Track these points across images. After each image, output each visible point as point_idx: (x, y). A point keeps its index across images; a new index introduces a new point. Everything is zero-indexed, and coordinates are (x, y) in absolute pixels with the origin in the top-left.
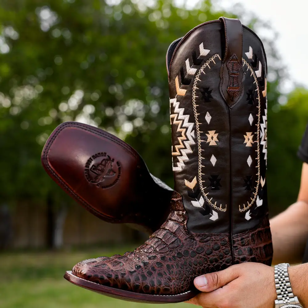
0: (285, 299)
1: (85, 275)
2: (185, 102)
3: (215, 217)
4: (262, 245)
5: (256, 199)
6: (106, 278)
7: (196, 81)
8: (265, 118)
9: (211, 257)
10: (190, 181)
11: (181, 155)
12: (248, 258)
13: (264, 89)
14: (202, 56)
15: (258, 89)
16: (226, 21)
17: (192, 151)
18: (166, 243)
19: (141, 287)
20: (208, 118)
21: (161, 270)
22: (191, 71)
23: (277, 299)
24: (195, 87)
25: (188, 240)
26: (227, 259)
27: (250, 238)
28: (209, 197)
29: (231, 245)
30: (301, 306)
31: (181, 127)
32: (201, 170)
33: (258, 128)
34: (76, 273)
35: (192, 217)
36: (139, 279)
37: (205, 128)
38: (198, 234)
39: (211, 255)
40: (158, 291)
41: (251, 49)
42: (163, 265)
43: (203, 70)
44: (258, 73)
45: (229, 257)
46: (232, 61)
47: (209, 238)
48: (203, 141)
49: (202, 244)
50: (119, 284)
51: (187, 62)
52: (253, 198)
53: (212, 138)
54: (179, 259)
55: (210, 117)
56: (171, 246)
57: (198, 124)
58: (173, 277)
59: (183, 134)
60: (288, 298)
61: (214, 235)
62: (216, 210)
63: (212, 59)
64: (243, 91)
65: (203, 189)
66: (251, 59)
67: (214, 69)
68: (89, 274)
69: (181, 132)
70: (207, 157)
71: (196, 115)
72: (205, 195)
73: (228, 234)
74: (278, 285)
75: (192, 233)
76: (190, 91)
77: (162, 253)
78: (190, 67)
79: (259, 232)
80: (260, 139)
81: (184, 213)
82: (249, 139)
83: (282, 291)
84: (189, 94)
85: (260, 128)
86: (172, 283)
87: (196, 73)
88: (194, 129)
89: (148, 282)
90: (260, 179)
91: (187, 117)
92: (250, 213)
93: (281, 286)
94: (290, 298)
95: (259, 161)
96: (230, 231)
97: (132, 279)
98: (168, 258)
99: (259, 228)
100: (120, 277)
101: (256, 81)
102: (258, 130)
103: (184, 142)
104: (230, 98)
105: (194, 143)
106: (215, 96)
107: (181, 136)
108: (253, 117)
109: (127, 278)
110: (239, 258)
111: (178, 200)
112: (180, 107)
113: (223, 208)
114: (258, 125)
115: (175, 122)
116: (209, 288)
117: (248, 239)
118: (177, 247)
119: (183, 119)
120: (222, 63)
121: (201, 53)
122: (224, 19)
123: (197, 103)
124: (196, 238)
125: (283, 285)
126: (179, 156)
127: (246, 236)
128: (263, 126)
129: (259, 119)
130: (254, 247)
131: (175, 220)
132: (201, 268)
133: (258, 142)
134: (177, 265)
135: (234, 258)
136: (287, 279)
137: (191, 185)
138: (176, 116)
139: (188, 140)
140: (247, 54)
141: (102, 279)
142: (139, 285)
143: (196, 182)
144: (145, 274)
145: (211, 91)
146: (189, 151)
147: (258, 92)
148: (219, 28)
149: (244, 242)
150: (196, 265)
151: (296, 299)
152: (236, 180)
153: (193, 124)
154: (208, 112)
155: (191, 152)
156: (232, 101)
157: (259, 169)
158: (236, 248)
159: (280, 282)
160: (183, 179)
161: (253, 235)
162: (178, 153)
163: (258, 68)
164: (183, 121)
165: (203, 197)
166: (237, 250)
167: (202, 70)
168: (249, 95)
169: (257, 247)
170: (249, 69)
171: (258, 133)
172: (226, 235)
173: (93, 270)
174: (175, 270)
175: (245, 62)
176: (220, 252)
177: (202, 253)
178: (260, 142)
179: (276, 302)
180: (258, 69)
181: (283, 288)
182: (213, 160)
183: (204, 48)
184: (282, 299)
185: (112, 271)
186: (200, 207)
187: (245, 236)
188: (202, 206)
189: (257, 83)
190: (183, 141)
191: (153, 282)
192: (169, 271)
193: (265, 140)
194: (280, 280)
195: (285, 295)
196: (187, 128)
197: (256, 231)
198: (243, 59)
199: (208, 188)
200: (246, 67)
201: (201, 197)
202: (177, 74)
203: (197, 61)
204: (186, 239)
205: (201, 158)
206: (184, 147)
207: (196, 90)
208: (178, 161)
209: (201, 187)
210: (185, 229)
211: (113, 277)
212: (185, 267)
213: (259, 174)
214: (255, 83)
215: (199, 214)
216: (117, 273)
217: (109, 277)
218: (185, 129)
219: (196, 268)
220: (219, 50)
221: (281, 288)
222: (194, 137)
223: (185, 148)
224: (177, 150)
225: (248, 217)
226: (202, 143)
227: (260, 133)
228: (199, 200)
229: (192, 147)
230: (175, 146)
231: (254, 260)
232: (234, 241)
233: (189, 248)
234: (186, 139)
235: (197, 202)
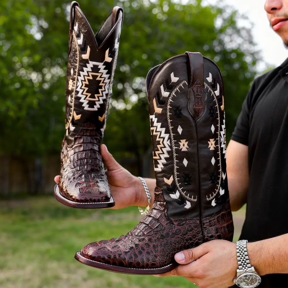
0: (245, 268)
1: (91, 256)
2: (161, 118)
3: (188, 206)
4: (225, 225)
5: (219, 190)
6: (106, 258)
7: (169, 102)
8: (223, 126)
9: (187, 237)
10: (168, 178)
11: (161, 159)
12: (215, 236)
13: (222, 105)
14: (173, 83)
15: (217, 105)
16: (191, 55)
18: (151, 228)
19: (134, 264)
20: (180, 130)
21: (149, 249)
22: (165, 94)
23: (238, 268)
24: (169, 107)
25: (169, 224)
26: (199, 237)
27: (216, 220)
28: (183, 190)
29: (201, 227)
30: (256, 273)
31: (160, 137)
32: (176, 170)
33: (219, 135)
34: (83, 255)
35: (170, 207)
36: (132, 258)
37: (178, 138)
38: (176, 219)
39: (186, 235)
40: (147, 266)
41: (210, 75)
42: (150, 246)
43: (175, 93)
44: (217, 93)
45: (200, 236)
46: (196, 86)
47: (184, 222)
48: (176, 148)
49: (179, 227)
50: (116, 262)
51: (162, 87)
52: (217, 189)
53: (184, 145)
54: (162, 240)
55: (182, 129)
56: (155, 230)
57: (172, 134)
58: (158, 254)
59: (161, 143)
60: (247, 268)
61: (188, 220)
62: (189, 201)
63: (181, 85)
64: (206, 108)
65: (178, 185)
66: (211, 82)
67: (183, 93)
68: (94, 256)
69: (160, 141)
70: (180, 159)
71: (171, 128)
72: (180, 189)
73: (198, 218)
74: (239, 258)
75: (172, 219)
76: (165, 110)
77: (149, 236)
78: (164, 91)
79: (223, 214)
80: (221, 144)
81: (165, 203)
82: (212, 144)
83: (242, 263)
84: (163, 112)
85: (220, 135)
86: (157, 259)
87: (169, 96)
88: (169, 138)
89: (139, 259)
90: (222, 174)
91: (163, 130)
92: (215, 201)
93: (241, 258)
94: (248, 268)
95: (220, 160)
96: (200, 215)
97: (127, 258)
98: (154, 240)
99: (222, 211)
100: (117, 257)
101: (215, 99)
102: (219, 137)
103: (162, 149)
104: (196, 113)
105: (170, 149)
106: (185, 113)
107: (160, 144)
108: (215, 127)
109: (123, 257)
110: (208, 236)
111: (160, 194)
112: (157, 122)
113: (194, 198)
114: (219, 133)
115: (154, 133)
116: (186, 261)
117: (215, 221)
118: (161, 230)
119: (161, 131)
120: (189, 87)
121: (172, 80)
122: (189, 53)
123: (170, 119)
124: (174, 223)
125: (243, 258)
126: (159, 159)
127: (213, 218)
128: (223, 133)
129: (219, 128)
130: (219, 227)
131: (158, 209)
132: (179, 246)
133: (219, 145)
134: (161, 245)
135: (204, 236)
136: (246, 253)
137: (169, 182)
138: (155, 128)
139: (165, 147)
140: (208, 79)
141: (104, 259)
142: (133, 262)
143: (173, 179)
144: (137, 253)
145: (181, 110)
146: (167, 155)
147: (218, 107)
148: (186, 61)
149: (212, 223)
150: (175, 244)
151: (253, 268)
152: (203, 176)
153: (169, 134)
154: (179, 126)
155: (168, 156)
156: (198, 116)
157: (221, 166)
158: (206, 228)
159: (241, 256)
160: (163, 177)
161: (218, 217)
162: (158, 157)
163: (217, 88)
164: (161, 132)
165: (179, 191)
166: (206, 230)
167: (173, 93)
168: (210, 110)
169: (221, 226)
170: (210, 90)
171: (219, 139)
172: (197, 219)
173: (97, 253)
174: (159, 248)
175: (206, 85)
176: (193, 232)
177: (179, 234)
178: (220, 145)
179: (238, 271)
180: (217, 90)
181: (243, 260)
182: (185, 162)
183: (175, 77)
184: (242, 269)
185: (111, 252)
186: (177, 198)
187: (212, 219)
188: (178, 197)
189: (216, 101)
190: (161, 148)
191: (143, 259)
192: (155, 250)
193: (224, 144)
194: (240, 254)
195: (245, 266)
196: (164, 138)
197: (221, 213)
198: (204, 83)
199: (183, 184)
200: (207, 89)
201: (177, 191)
202: (155, 97)
203: (169, 87)
204: (167, 224)
205: (175, 161)
206: (162, 153)
207: (170, 109)
208: (159, 164)
209: (177, 183)
210: (166, 216)
211: (112, 257)
212: (167, 246)
213: (221, 170)
214: (215, 101)
215: (176, 204)
216: (115, 254)
217: (109, 257)
218: (162, 139)
219: (176, 246)
220: (186, 78)
221: (242, 260)
222: (170, 145)
223: (163, 153)
224: (157, 155)
225: (213, 204)
226: (176, 149)
227: (220, 139)
228: (175, 193)
229: (168, 152)
230: (156, 152)
231: (219, 238)
232: (203, 223)
233: (169, 231)
234: (163, 146)
235: (174, 195)
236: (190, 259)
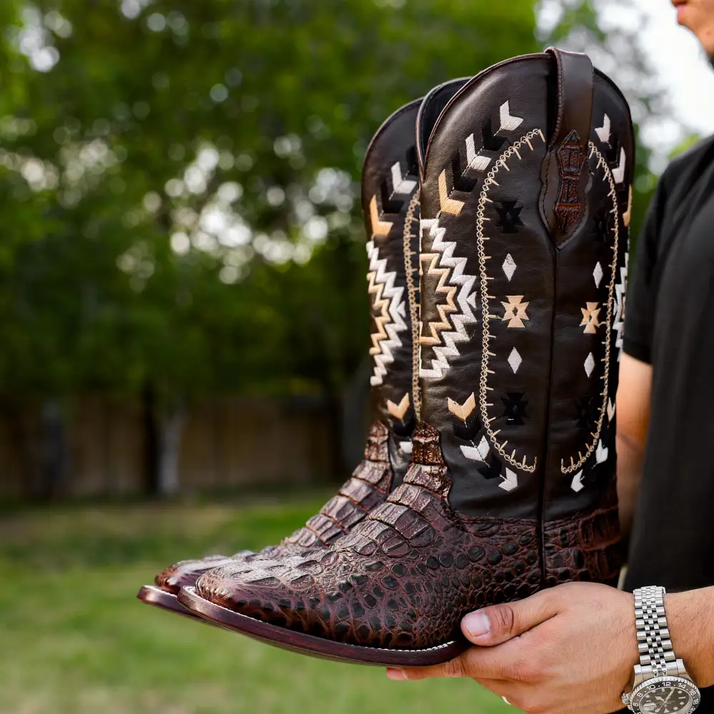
0: (657, 663)
1: (230, 599)
2: (459, 230)
3: (510, 482)
4: (603, 546)
5: (596, 447)
6: (276, 608)
7: (487, 184)
8: (624, 272)
9: (499, 570)
10: (461, 401)
11: (443, 344)
12: (575, 574)
13: (626, 210)
14: (504, 131)
15: (615, 209)
16: (562, 57)
17: (469, 336)
18: (402, 535)
19: (352, 630)
20: (509, 268)
21: (395, 594)
22: (477, 161)
23: (638, 662)
24: (484, 199)
25: (452, 529)
26: (530, 573)
27: (580, 530)
28: (500, 439)
29: (540, 545)
31: (447, 284)
32: (486, 380)
33: (611, 293)
34: (207, 595)
35: (460, 482)
36: (348, 614)
37: (501, 289)
38: (474, 518)
39: (498, 565)
40: (387, 641)
41: (607, 120)
42: (398, 584)
43: (505, 162)
44: (619, 174)
45: (535, 570)
46: (568, 147)
47: (494, 528)
48: (494, 316)
49: (479, 541)
50: (304, 622)
51: (470, 141)
52: (591, 444)
53: (516, 312)
54: (431, 572)
55: (514, 266)
56: (414, 543)
57: (485, 278)
58: (420, 610)
59: (449, 298)
60: (663, 662)
61: (507, 522)
62: (514, 469)
63: (527, 140)
64: (587, 213)
65: (487, 421)
66: (605, 143)
67: (529, 161)
68: (238, 599)
69: (446, 294)
70: (501, 350)
71: (483, 258)
72: (492, 435)
73: (533, 521)
74: (642, 635)
75: (462, 516)
76: (471, 206)
77: (395, 557)
78: (476, 153)
79: (597, 516)
80: (613, 318)
81: (445, 470)
82: (591, 317)
83: (650, 646)
84: (469, 212)
85: (614, 295)
86: (415, 625)
87: (489, 168)
88: (476, 288)
89: (366, 620)
90: (607, 404)
91: (461, 262)
92: (582, 477)
93: (648, 635)
94: (666, 662)
95: (607, 365)
96: (538, 513)
97: (333, 611)
98: (409, 570)
99: (598, 508)
100: (307, 607)
101: (612, 193)
102: (611, 298)
103: (452, 316)
104: (558, 229)
105: (474, 320)
106: (529, 222)
107: (446, 303)
108: (603, 271)
109: (323, 610)
110: (555, 573)
111: (431, 442)
112: (445, 239)
113: (528, 463)
114: (611, 288)
115: (432, 271)
116: (494, 637)
117: (576, 531)
118: (428, 544)
119: (453, 265)
120: (547, 148)
121: (502, 122)
122: (558, 52)
123: (485, 233)
124: (467, 527)
125: (653, 633)
126: (437, 345)
127: (573, 525)
128: (620, 289)
129: (613, 274)
130: (587, 550)
131: (422, 486)
132: (476, 593)
133: (608, 323)
134: (429, 585)
135: (544, 572)
136: (662, 621)
137: (463, 411)
138: (435, 257)
139: (460, 312)
140: (598, 130)
141: (268, 610)
142: (348, 627)
143: (474, 405)
144: (362, 602)
145: (519, 210)
146: (462, 336)
147: (616, 216)
148: (546, 73)
149: (568, 538)
150: (467, 586)
151: (679, 664)
152: (558, 404)
153: (474, 277)
154: (509, 255)
155: (467, 338)
156: (564, 232)
157: (606, 382)
158: (552, 551)
159: (647, 628)
160: (443, 396)
161: (585, 523)
162: (434, 339)
163: (619, 162)
164: (452, 269)
165: (488, 438)
166: (553, 557)
167: (502, 162)
168: (597, 221)
169: (591, 549)
170: (601, 164)
171: (610, 305)
172: (531, 522)
173: (249, 591)
174: (424, 595)
175: (594, 150)
176: (516, 558)
177: (480, 559)
178: (612, 324)
179: (638, 669)
180: (619, 166)
181: (654, 640)
182: (515, 360)
183: (511, 115)
184: (650, 664)
185: (291, 592)
186: (480, 459)
187: (569, 526)
188: (484, 457)
189: (614, 197)
190: (448, 315)
191: (376, 620)
192: (411, 597)
193: (621, 320)
194: (647, 623)
195: (657, 656)
196: (459, 287)
197: (593, 514)
198: (590, 143)
199: (499, 420)
200: (595, 159)
201: (484, 438)
202: (444, 167)
203: (492, 141)
204: (446, 529)
205: (487, 353)
206: (450, 327)
207: (486, 204)
208: (435, 357)
209: (485, 417)
210: (444, 508)
211: (293, 606)
212: (445, 590)
213: (605, 393)
214: (611, 196)
215: (475, 474)
216: (301, 598)
217: (284, 606)
218: (455, 289)
219: (468, 592)
220: (543, 121)
221: (649, 639)
222: (474, 306)
223: (454, 329)
224: (434, 332)
225: (577, 485)
226: (491, 322)
227: (613, 305)
228: (477, 444)
229: (469, 328)
230: (430, 324)
231: (584, 578)
232: (546, 535)
233: (453, 549)
234: (455, 309)
235: (474, 449)
236: (505, 631)
